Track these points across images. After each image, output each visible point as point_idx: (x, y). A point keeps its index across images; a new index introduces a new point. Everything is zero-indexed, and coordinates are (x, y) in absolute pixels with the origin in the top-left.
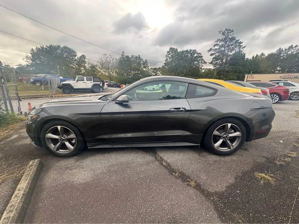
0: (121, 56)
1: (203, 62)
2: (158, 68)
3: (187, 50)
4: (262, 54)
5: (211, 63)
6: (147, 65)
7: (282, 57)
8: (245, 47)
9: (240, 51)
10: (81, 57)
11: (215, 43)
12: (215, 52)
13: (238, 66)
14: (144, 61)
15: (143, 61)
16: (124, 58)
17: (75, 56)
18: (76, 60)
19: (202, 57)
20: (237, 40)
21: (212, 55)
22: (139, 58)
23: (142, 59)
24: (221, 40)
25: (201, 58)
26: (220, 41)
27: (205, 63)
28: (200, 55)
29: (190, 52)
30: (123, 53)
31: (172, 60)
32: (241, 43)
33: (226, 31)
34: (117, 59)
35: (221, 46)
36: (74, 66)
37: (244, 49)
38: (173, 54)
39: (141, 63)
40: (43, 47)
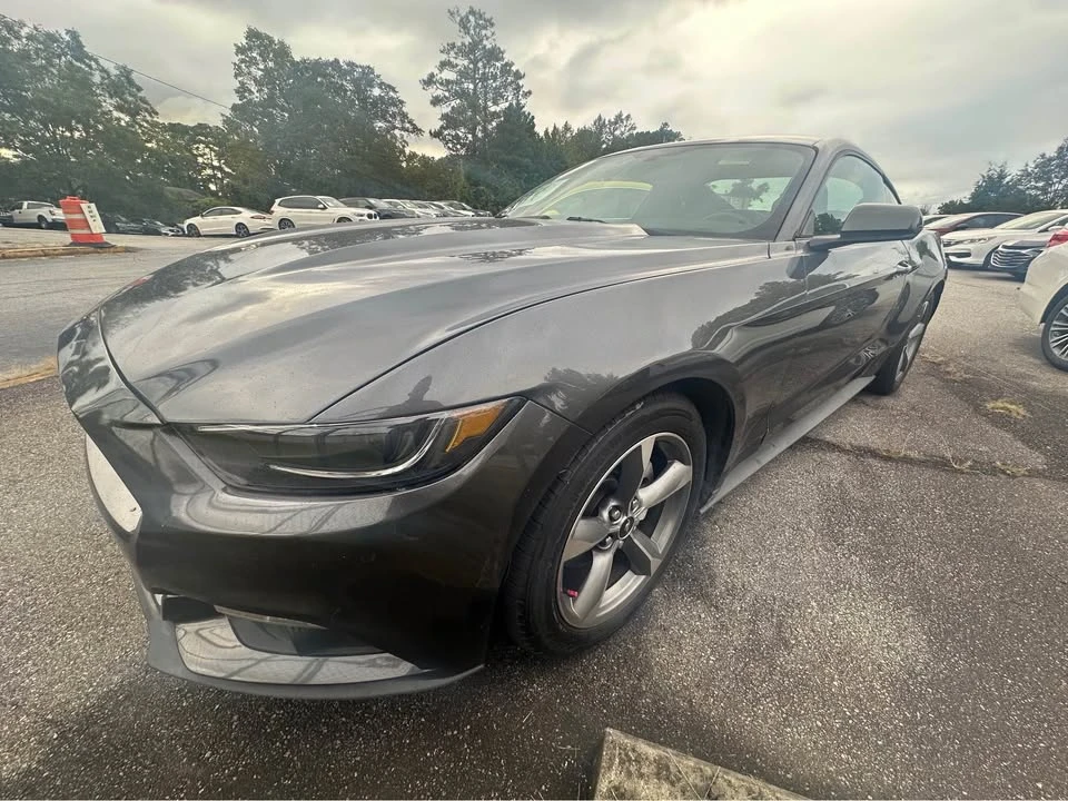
1: (408, 125)
2: (193, 128)
3: (337, 61)
4: (567, 128)
5: (436, 135)
7: (604, 142)
8: (530, 92)
9: (519, 106)
11: (444, 57)
12: (447, 94)
13: (521, 156)
14: (114, 72)
19: (402, 102)
20: (506, 60)
21: (436, 101)
23: (96, 61)
24: (460, 50)
25: (396, 106)
26: (455, 50)
27: (416, 130)
28: (391, 94)
29: (350, 73)
31: (271, 97)
32: (518, 76)
33: (472, 18)
35: (464, 74)
37: (530, 99)
38: (271, 64)
39: (95, 80)
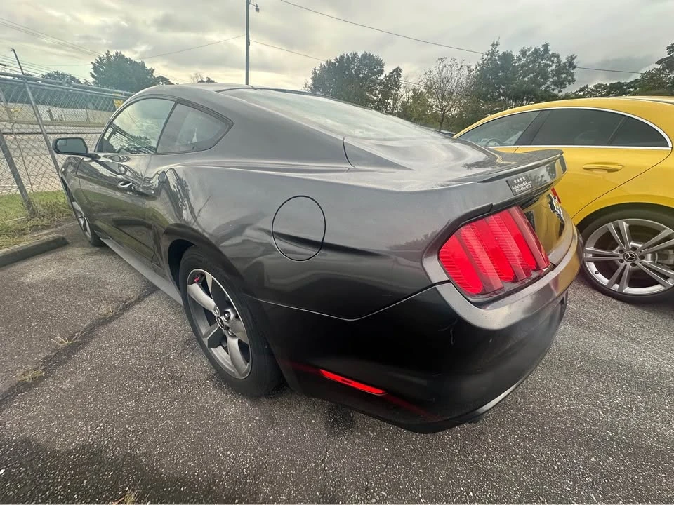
0: (485, 56)
6: (572, 75)
10: (392, 73)
14: (564, 61)
15: (559, 62)
16: (495, 60)
17: (381, 72)
18: (381, 83)
22: (543, 53)
23: (558, 57)
30: (494, 45)
34: (473, 67)
36: (375, 98)
39: (550, 69)
40: (331, 61)
